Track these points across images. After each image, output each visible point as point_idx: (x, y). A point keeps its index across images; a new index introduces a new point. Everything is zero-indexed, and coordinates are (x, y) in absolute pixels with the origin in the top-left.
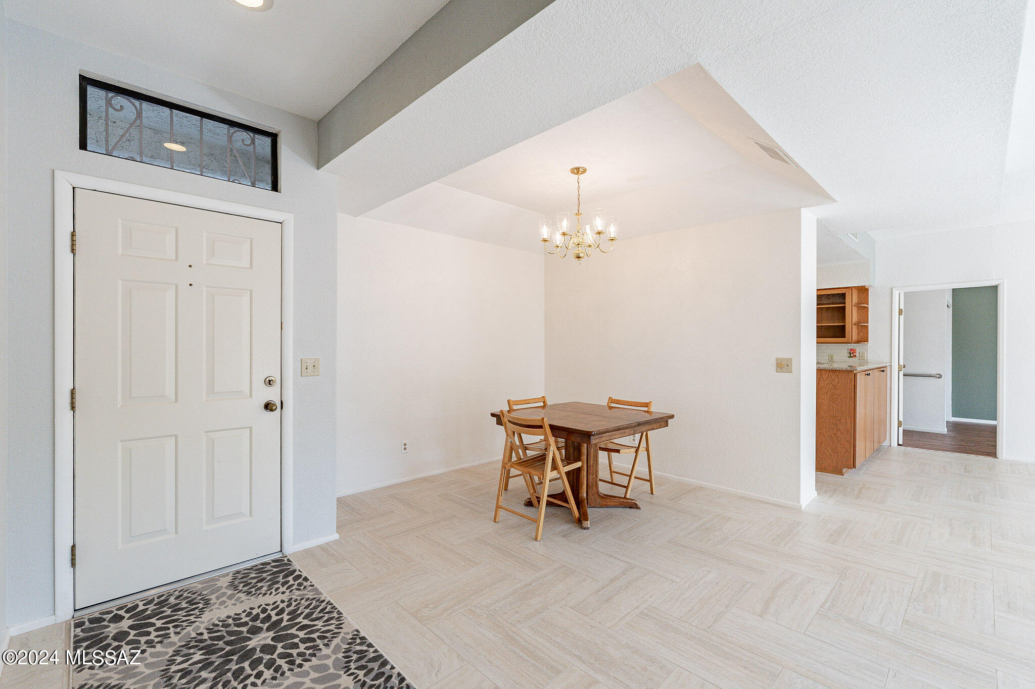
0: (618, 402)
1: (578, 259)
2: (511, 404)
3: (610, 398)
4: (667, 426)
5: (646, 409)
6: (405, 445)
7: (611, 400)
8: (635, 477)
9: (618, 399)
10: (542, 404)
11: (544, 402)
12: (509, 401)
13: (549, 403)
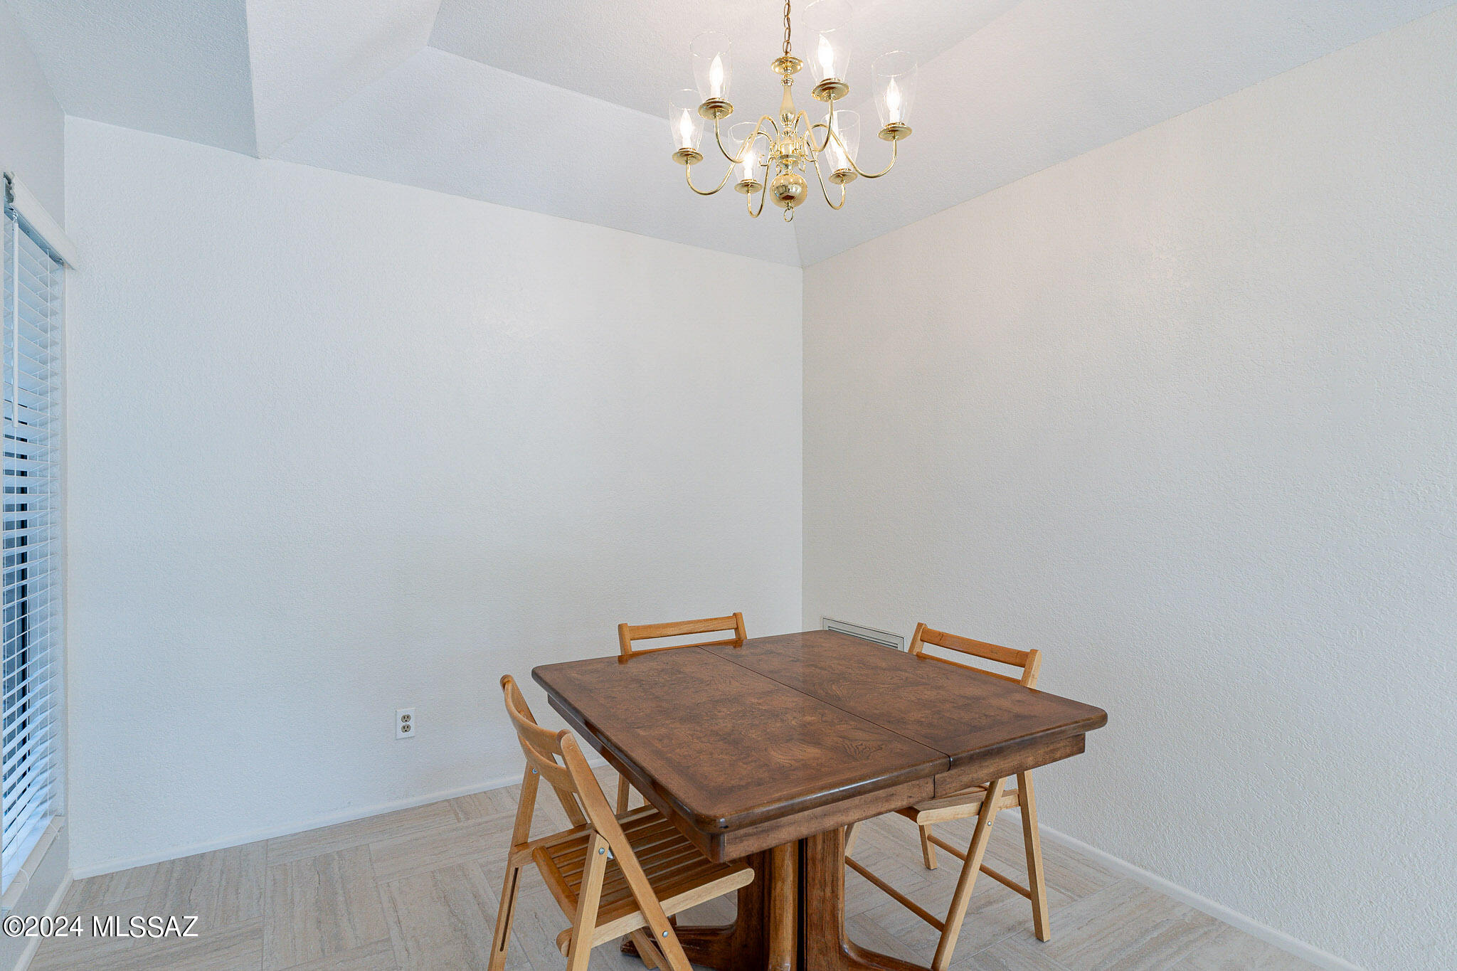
0: (940, 639)
1: (784, 203)
2: (628, 636)
3: (920, 625)
4: (1082, 750)
5: (1015, 672)
6: (406, 718)
7: (925, 634)
8: (983, 869)
9: (941, 630)
10: (730, 635)
11: (737, 629)
12: (620, 627)
13: (752, 633)
